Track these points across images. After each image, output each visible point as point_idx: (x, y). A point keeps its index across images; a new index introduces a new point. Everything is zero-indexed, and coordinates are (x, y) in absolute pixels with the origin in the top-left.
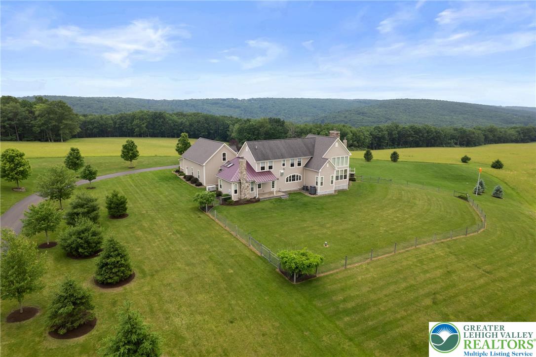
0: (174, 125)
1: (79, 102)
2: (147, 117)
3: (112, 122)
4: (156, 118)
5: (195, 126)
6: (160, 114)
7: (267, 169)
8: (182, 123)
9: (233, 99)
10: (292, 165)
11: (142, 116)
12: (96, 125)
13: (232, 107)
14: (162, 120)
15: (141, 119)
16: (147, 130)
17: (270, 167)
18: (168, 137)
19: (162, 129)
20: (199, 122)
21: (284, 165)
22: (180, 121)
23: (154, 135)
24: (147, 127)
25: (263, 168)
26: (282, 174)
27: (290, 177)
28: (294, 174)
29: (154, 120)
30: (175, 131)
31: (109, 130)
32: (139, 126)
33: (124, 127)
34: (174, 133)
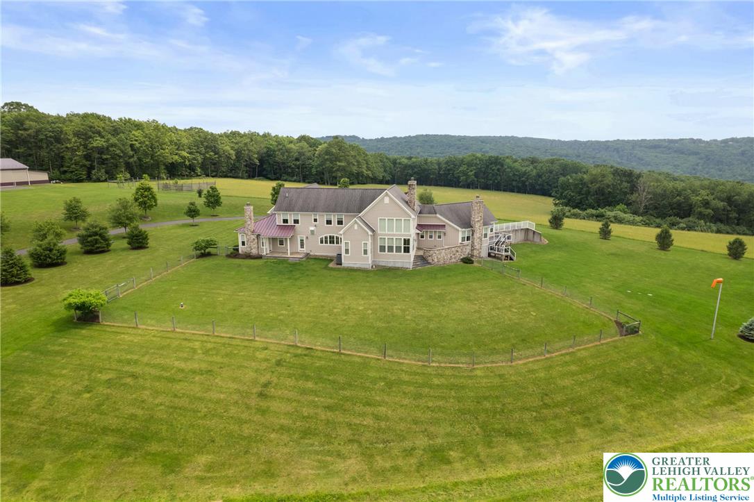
0: (514, 175)
1: (458, 142)
2: (478, 163)
3: (437, 167)
4: (491, 164)
5: (544, 178)
6: (497, 158)
7: (291, 223)
8: (525, 173)
9: (692, 139)
10: (329, 222)
11: (472, 160)
12: (416, 170)
13: (683, 153)
14: (498, 167)
15: (470, 164)
16: (476, 179)
17: (296, 221)
18: (505, 191)
19: (496, 179)
20: (551, 172)
21: (315, 220)
22: (524, 169)
23: (486, 187)
24: (476, 175)
25: (285, 221)
26: (312, 232)
27: (326, 238)
28: (331, 235)
29: (487, 166)
30: (514, 183)
31: (432, 176)
32: (465, 174)
33: (449, 174)
34: (514, 187)
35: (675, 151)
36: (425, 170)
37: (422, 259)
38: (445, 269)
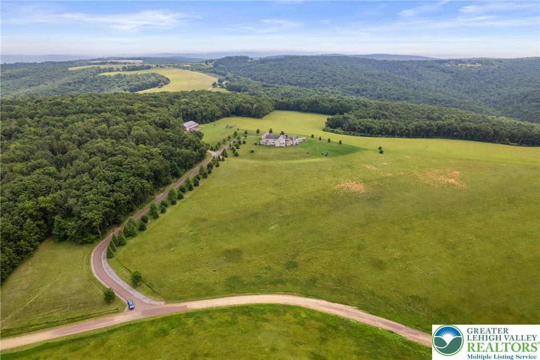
35: (441, 70)
36: (288, 105)
37: (286, 145)
38: (289, 146)
